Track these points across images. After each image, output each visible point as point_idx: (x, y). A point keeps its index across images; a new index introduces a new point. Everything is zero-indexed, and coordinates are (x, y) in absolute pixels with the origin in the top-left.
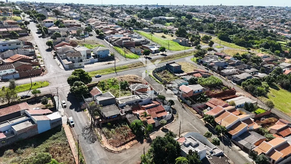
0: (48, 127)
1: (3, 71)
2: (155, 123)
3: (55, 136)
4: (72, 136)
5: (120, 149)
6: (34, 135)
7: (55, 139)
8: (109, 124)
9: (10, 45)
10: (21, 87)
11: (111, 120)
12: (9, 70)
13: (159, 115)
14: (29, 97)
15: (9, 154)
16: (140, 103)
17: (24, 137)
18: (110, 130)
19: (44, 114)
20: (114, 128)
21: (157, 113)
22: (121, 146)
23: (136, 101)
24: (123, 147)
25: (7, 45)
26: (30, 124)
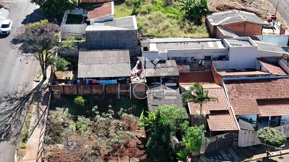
2: (237, 132)
8: (80, 99)
11: (95, 91)
13: (267, 111)
16: (217, 64)
18: (76, 120)
20: (91, 116)
21: (261, 102)
23: (207, 54)
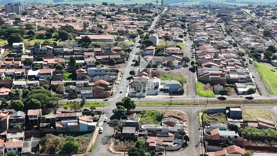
0: (86, 129)
1: (84, 91)
2: (155, 147)
3: (86, 135)
4: (96, 138)
5: (117, 152)
6: (77, 131)
7: (86, 136)
8: (122, 138)
9: (100, 71)
10: (88, 104)
11: (126, 136)
12: (88, 91)
13: (165, 143)
14: (89, 110)
15: (61, 136)
16: (158, 132)
17: (72, 130)
18: (121, 142)
19: (87, 122)
20: (124, 141)
22: (119, 151)
23: (156, 130)
24: (120, 152)
25: (99, 71)
26: (77, 124)
